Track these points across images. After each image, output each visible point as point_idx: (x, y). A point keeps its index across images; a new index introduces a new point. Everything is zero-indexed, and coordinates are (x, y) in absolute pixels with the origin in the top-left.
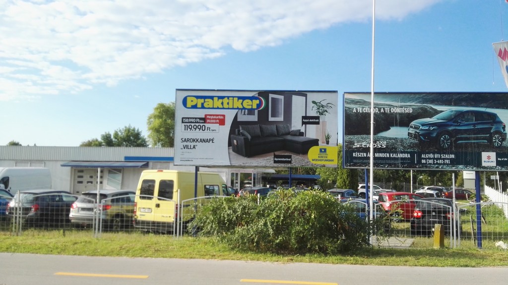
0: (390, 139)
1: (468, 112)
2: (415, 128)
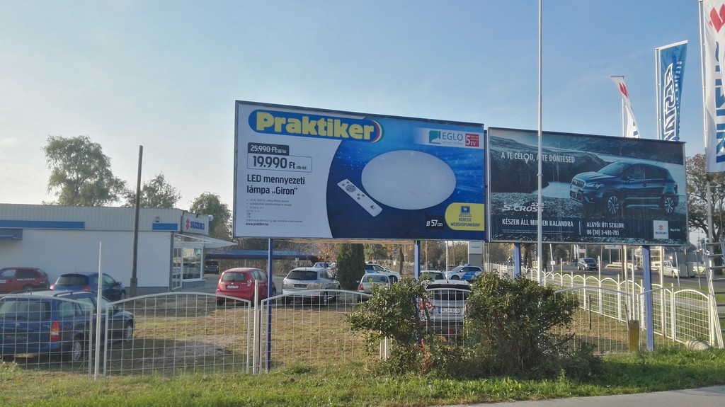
0: (549, 199)
1: (637, 165)
2: (578, 185)
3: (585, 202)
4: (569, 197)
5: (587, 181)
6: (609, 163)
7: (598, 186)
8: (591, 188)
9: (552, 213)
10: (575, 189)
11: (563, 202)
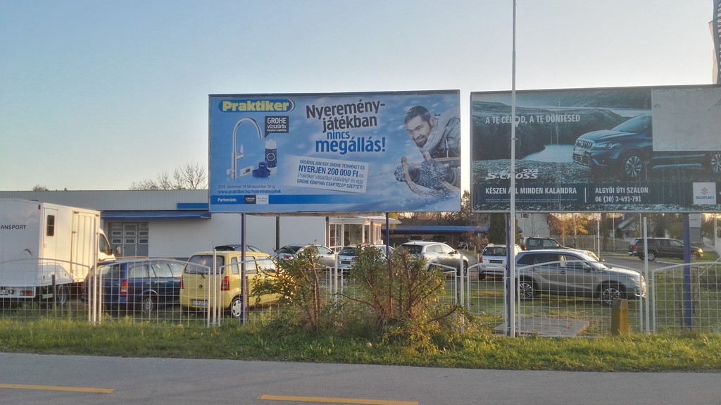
0: (544, 164)
2: (585, 146)
3: (593, 166)
4: (572, 160)
5: (597, 142)
6: (627, 118)
7: (612, 146)
8: (603, 148)
9: (548, 179)
10: (579, 151)
11: (563, 166)
